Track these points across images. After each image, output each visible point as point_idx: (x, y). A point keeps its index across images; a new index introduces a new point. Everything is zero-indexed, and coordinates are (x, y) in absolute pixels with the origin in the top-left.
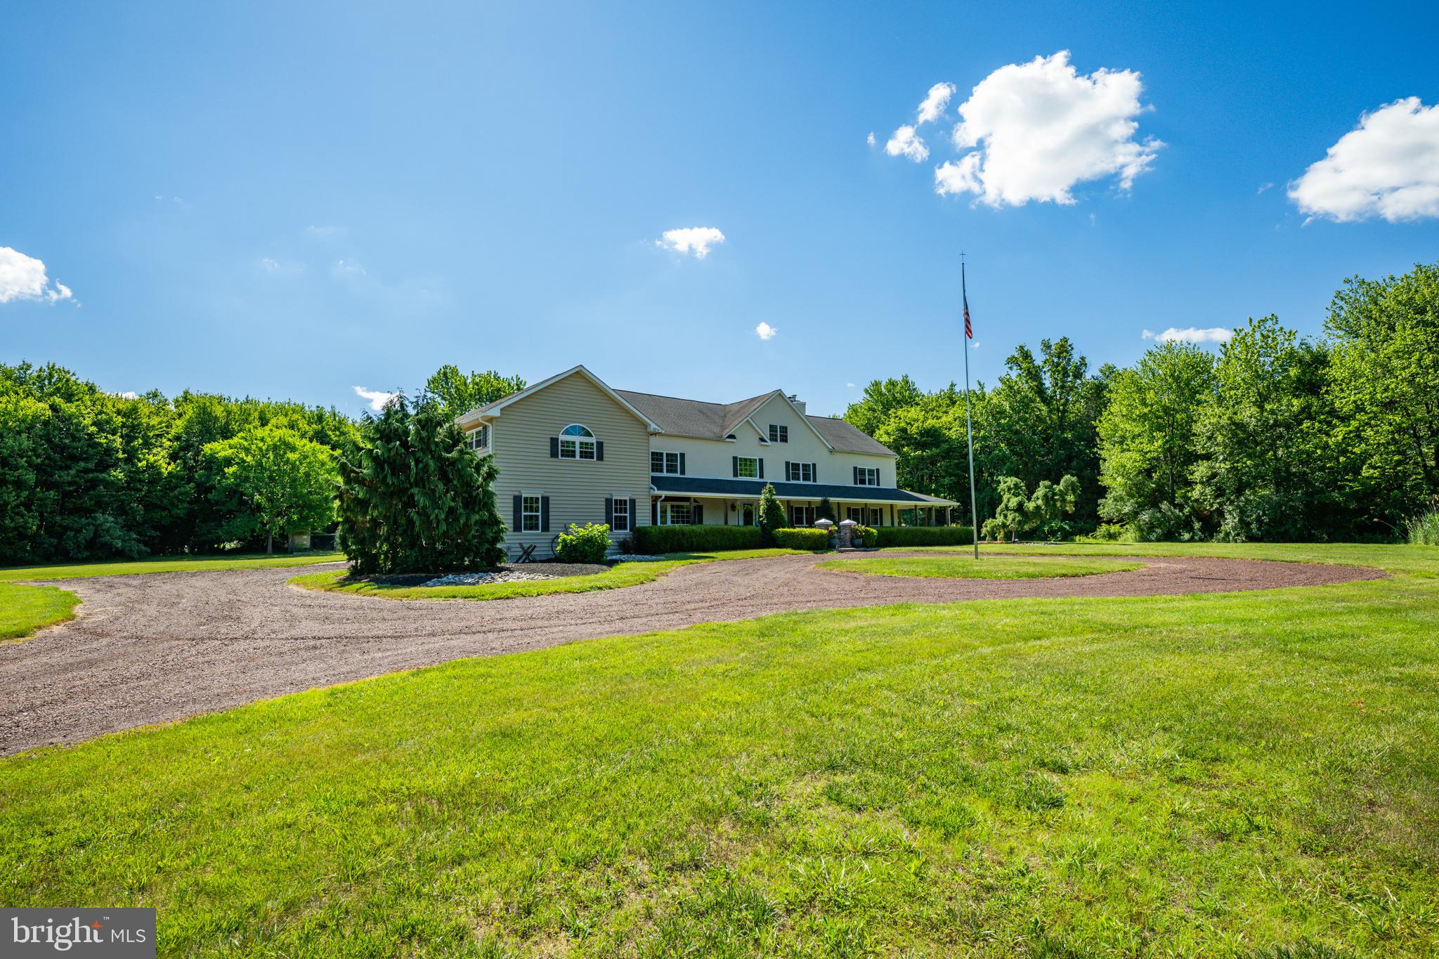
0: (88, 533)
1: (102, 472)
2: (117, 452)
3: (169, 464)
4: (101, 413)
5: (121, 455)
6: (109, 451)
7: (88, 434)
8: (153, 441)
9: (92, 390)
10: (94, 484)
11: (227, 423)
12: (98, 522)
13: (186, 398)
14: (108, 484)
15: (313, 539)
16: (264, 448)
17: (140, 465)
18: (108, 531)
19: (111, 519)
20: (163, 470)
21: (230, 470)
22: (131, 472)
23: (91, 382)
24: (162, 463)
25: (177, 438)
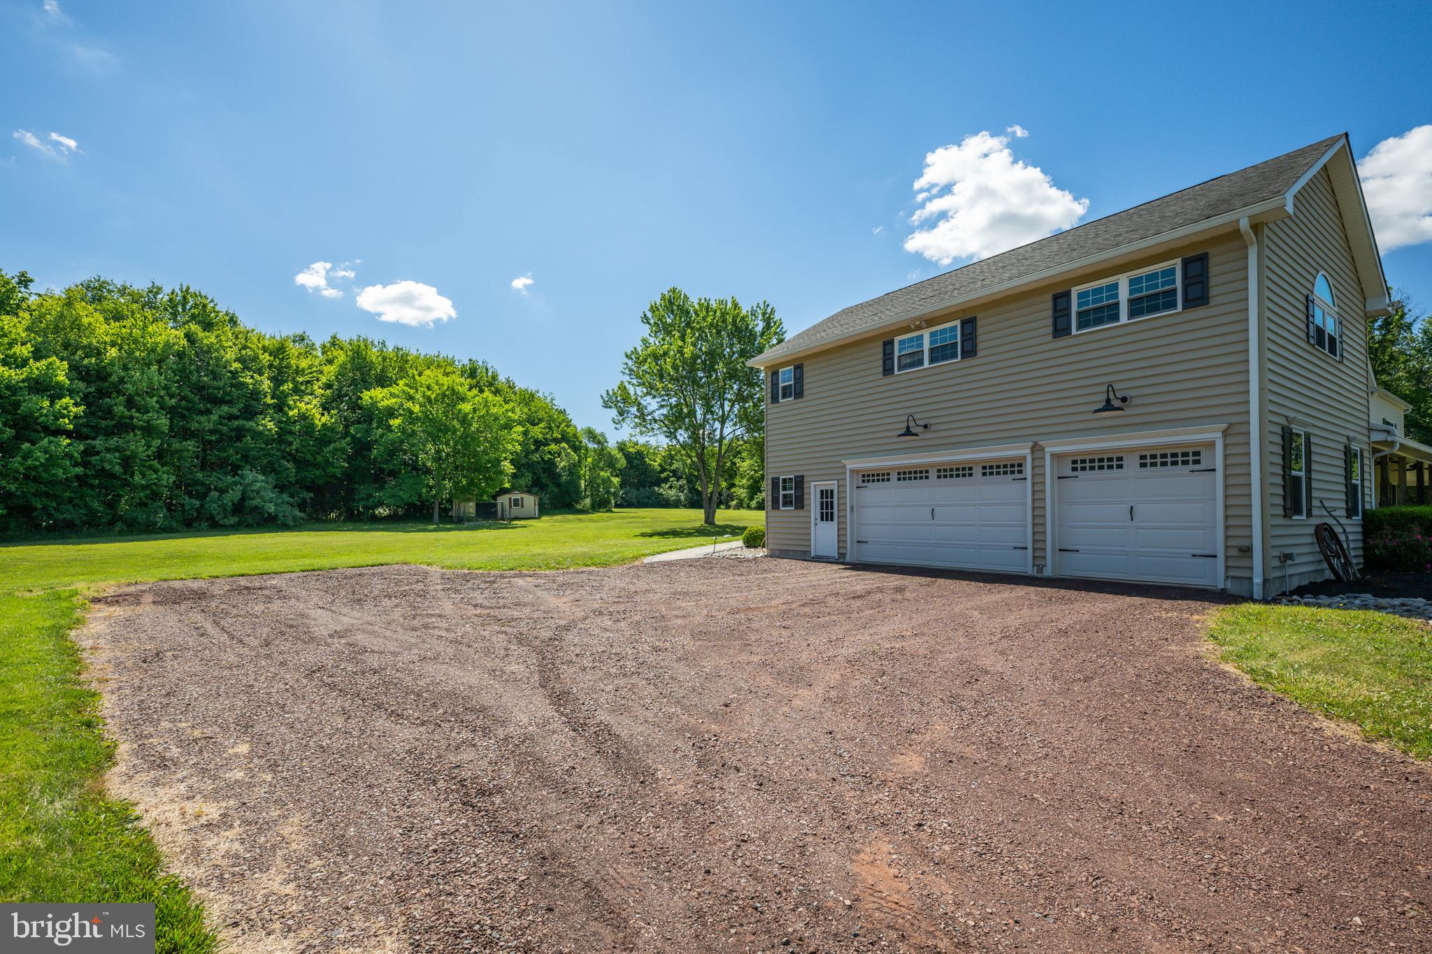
0: (234, 495)
1: (249, 419)
2: (266, 397)
3: (323, 415)
4: (245, 347)
5: (269, 401)
6: (255, 395)
7: (230, 372)
8: (303, 388)
9: (233, 321)
10: (240, 434)
11: (383, 370)
12: (247, 481)
13: (334, 342)
14: (257, 435)
15: (478, 506)
16: (433, 397)
17: (291, 413)
18: (258, 492)
19: (261, 477)
20: (317, 422)
21: (395, 422)
22: (281, 422)
23: (231, 311)
24: (316, 413)
25: (328, 386)
